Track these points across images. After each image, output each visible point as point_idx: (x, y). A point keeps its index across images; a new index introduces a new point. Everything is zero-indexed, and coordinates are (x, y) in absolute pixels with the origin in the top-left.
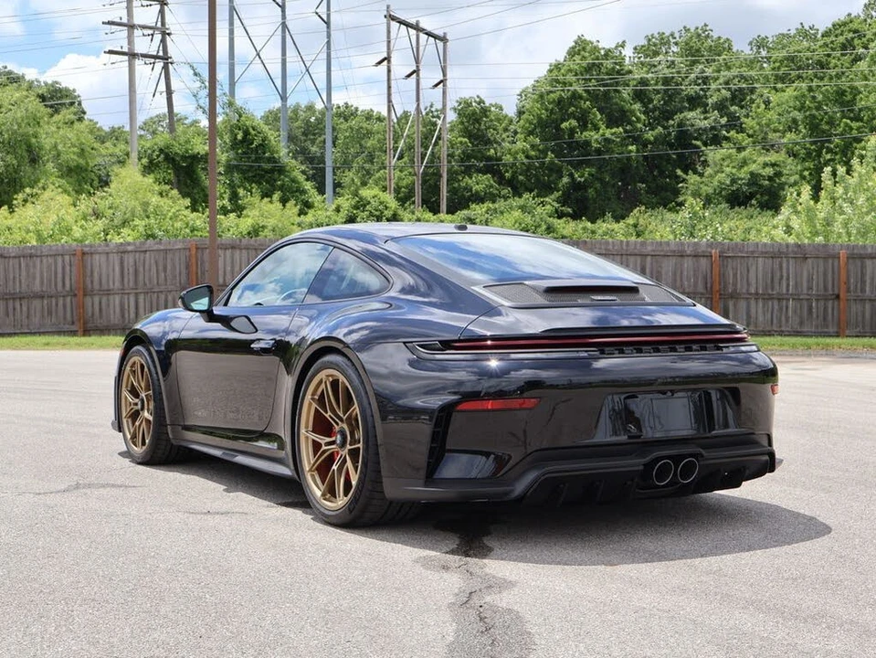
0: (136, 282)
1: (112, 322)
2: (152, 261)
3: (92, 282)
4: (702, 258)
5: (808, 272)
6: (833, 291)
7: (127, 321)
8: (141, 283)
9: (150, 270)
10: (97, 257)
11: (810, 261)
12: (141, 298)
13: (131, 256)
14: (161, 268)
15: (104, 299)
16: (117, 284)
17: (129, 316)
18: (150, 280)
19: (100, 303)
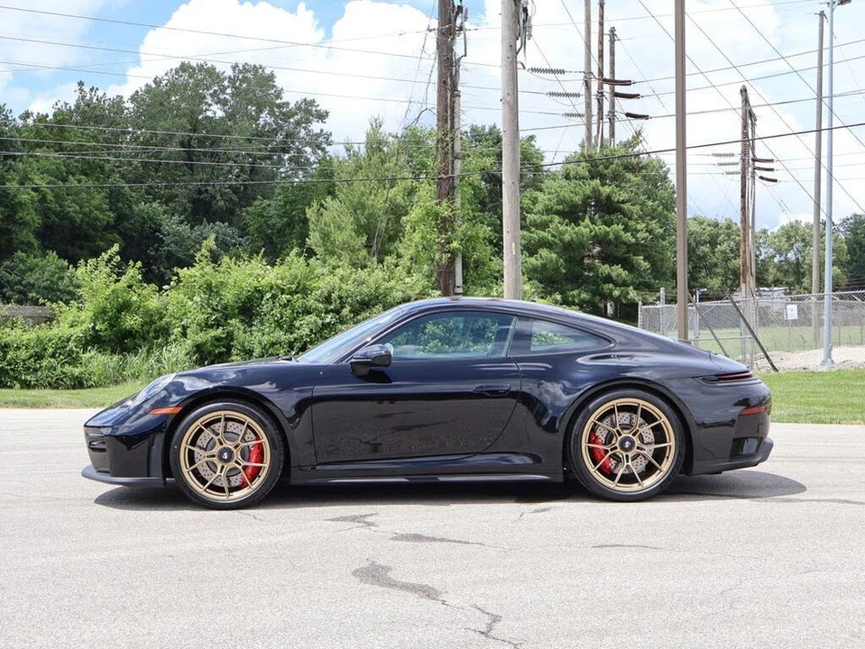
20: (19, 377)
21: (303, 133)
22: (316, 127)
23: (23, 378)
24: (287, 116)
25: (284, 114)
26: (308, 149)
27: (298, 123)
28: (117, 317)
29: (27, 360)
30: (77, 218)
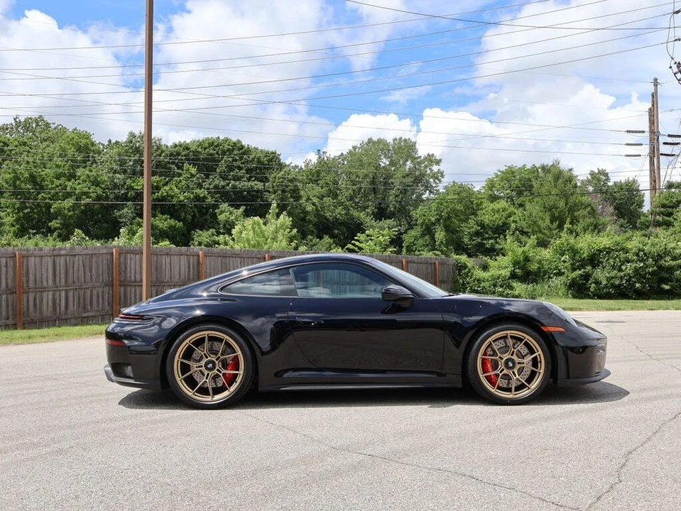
0: (66, 281)
1: (45, 315)
2: (81, 263)
3: (28, 281)
7: (58, 314)
8: (71, 280)
9: (78, 270)
10: (33, 258)
12: (71, 294)
13: (62, 258)
14: (87, 269)
15: (38, 295)
16: (50, 282)
17: (60, 309)
18: (78, 278)
19: (35, 299)
21: (429, 171)
22: (435, 168)
24: (420, 163)
25: (418, 162)
26: (431, 180)
27: (426, 167)
28: (525, 264)
29: (490, 287)
30: (331, 219)
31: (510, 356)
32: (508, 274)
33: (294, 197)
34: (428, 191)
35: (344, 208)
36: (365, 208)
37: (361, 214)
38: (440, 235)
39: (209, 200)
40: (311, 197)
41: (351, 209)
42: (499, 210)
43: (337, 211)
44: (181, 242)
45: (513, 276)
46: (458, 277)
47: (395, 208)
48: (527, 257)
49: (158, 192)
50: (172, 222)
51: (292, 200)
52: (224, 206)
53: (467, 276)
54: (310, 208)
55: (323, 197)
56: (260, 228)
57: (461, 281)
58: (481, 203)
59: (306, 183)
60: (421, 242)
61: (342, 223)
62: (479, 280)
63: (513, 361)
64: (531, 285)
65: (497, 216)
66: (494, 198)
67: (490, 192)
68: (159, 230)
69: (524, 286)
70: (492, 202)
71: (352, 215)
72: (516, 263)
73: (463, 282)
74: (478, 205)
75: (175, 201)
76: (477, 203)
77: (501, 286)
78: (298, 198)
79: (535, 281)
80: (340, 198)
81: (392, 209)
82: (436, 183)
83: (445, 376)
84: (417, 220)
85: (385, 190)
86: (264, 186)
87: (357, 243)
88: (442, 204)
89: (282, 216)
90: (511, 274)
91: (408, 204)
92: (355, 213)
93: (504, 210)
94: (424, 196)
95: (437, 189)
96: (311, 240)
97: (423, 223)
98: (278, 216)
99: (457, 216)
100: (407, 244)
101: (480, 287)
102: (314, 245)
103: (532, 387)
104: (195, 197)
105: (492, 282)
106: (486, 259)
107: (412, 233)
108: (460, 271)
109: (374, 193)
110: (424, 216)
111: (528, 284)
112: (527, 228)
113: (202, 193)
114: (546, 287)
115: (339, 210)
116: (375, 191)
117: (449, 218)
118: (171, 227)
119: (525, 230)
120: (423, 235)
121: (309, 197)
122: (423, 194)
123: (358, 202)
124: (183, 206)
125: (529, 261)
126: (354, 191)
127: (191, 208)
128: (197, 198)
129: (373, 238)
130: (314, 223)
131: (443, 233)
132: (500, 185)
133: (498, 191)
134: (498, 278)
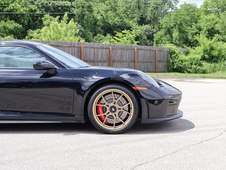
4: (107, 49)
5: (128, 53)
6: (133, 59)
11: (129, 50)
20: (187, 70)
23: (188, 70)
26: (173, 1)
28: (210, 52)
29: (189, 65)
30: (112, 24)
31: (113, 105)
32: (200, 57)
33: (89, 11)
34: (171, 8)
35: (120, 18)
36: (133, 18)
37: (130, 22)
38: (176, 34)
39: (38, 12)
40: (100, 11)
41: (124, 18)
42: (210, 20)
43: (116, 19)
44: (21, 36)
45: (203, 59)
46: (170, 59)
47: (151, 18)
48: (212, 47)
49: (8, 7)
50: (16, 25)
51: (87, 12)
52: (47, 16)
53: (175, 58)
54: (99, 17)
55: (108, 11)
56: (57, 28)
57: (171, 61)
58: (200, 15)
59: (98, 3)
60: (164, 38)
61: (119, 26)
62: (182, 61)
63: (115, 108)
64: (213, 64)
65: (208, 23)
66: (207, 13)
67: (205, 9)
68: (9, 30)
69: (209, 64)
70: (206, 15)
71: (125, 22)
72: (205, 51)
73: (173, 62)
74: (198, 17)
75: (18, 12)
76: (197, 15)
77: (195, 64)
78: (91, 11)
79: (216, 62)
80: (118, 12)
81: (149, 19)
82: (175, 3)
83: (74, 116)
84: (162, 25)
85: (145, 7)
86: (71, 4)
87: (117, 38)
88: (177, 16)
89: (70, 22)
90: (202, 57)
91: (159, 16)
92: (126, 21)
93: (213, 20)
94: (168, 11)
95: (176, 7)
96: (99, 37)
97: (166, 27)
98: (68, 21)
99: (186, 23)
100: (156, 39)
101: (182, 65)
102: (101, 39)
103: (126, 124)
104: (30, 10)
105: (190, 62)
106: (188, 48)
107: (160, 33)
108: (171, 55)
109: (139, 9)
110: (167, 23)
111: (212, 63)
112: (221, 30)
113: (33, 7)
114: (223, 65)
115: (117, 18)
116: (139, 8)
117: (181, 24)
118: (16, 28)
119: (220, 31)
120: (166, 34)
121: (99, 11)
122: (167, 10)
123: (129, 15)
124: (23, 15)
125: (213, 49)
126: (127, 8)
127: (28, 16)
128: (31, 11)
129: (126, 35)
130: (101, 26)
131: (178, 33)
132: (211, 4)
133: (210, 8)
134: (194, 59)
